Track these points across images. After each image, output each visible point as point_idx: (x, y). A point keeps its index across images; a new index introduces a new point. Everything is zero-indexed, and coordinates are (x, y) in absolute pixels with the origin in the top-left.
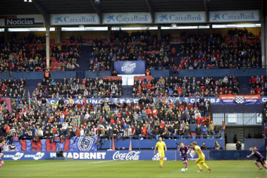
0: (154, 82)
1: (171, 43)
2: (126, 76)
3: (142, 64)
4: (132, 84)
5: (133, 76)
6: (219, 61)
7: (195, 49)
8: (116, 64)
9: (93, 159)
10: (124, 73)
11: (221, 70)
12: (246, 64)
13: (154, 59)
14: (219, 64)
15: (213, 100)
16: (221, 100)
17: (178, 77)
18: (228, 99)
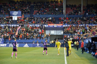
0: (25, 19)
1: (31, 5)
2: (14, 17)
3: (20, 12)
4: (16, 19)
5: (17, 17)
6: (48, 12)
7: (39, 7)
8: (11, 12)
9: (2, 46)
10: (13, 15)
11: (49, 15)
12: (58, 13)
13: (25, 11)
14: (48, 13)
15: (46, 26)
16: (49, 26)
17: (33, 17)
18: (51, 25)
